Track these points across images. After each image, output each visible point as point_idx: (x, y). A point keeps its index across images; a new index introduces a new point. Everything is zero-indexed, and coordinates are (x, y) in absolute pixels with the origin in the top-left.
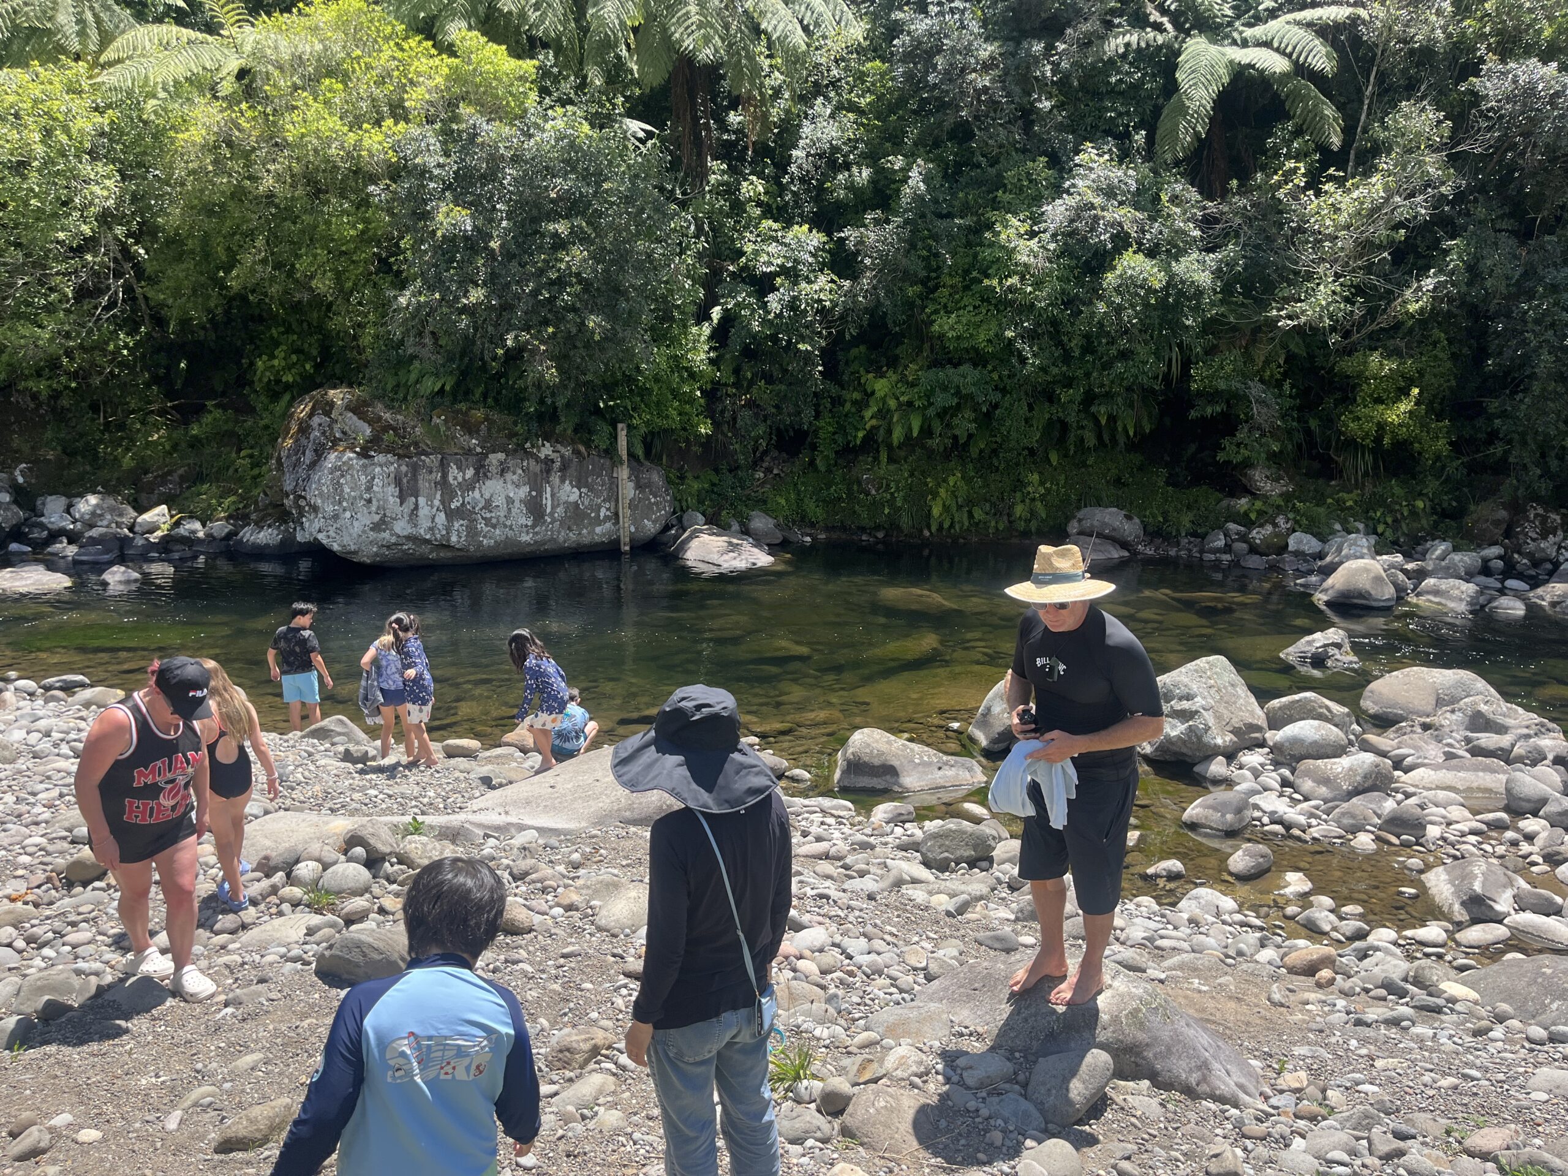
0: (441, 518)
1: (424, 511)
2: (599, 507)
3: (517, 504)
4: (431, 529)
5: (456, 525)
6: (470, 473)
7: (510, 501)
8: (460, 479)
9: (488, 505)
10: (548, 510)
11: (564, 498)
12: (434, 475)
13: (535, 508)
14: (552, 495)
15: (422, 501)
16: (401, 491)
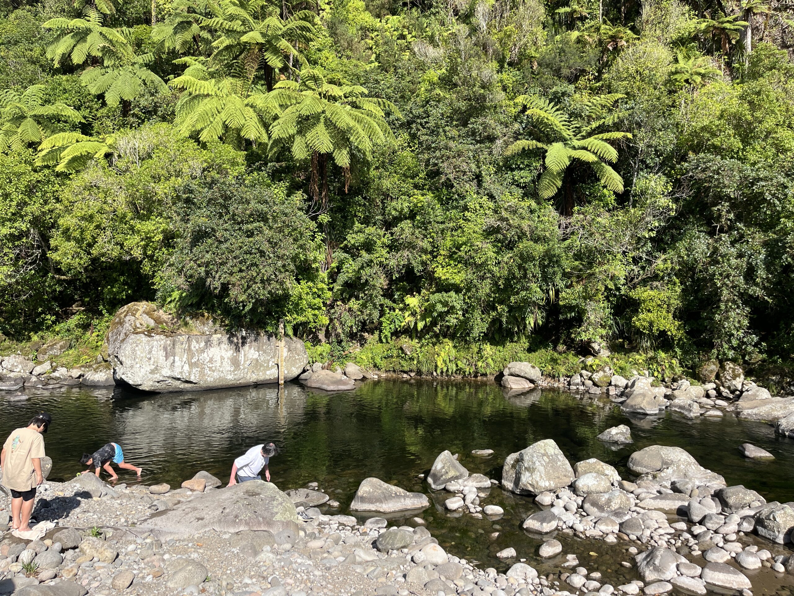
0: (186, 367)
1: (178, 364)
2: (269, 361)
3: (226, 360)
4: (181, 373)
5: (194, 370)
6: (203, 344)
7: (222, 358)
8: (197, 348)
9: (211, 360)
10: (242, 363)
11: (251, 357)
12: (184, 345)
13: (235, 363)
14: (245, 355)
15: (177, 358)
16: (166, 353)
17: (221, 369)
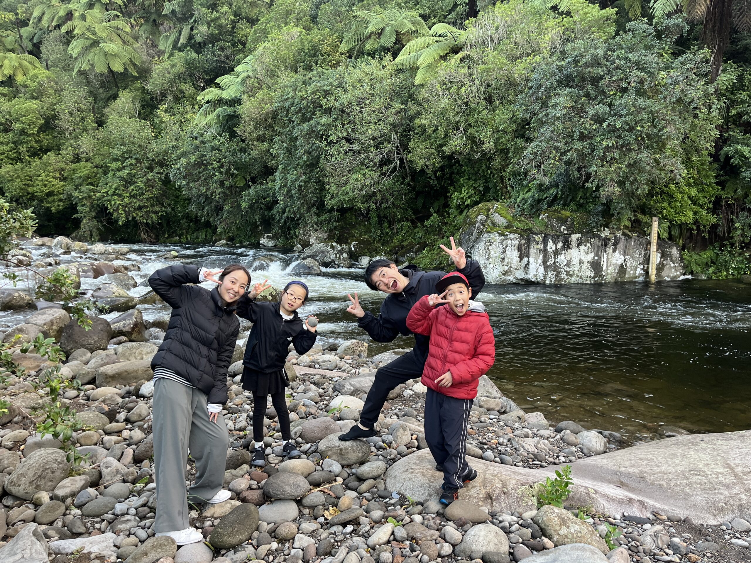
17: (580, 274)
